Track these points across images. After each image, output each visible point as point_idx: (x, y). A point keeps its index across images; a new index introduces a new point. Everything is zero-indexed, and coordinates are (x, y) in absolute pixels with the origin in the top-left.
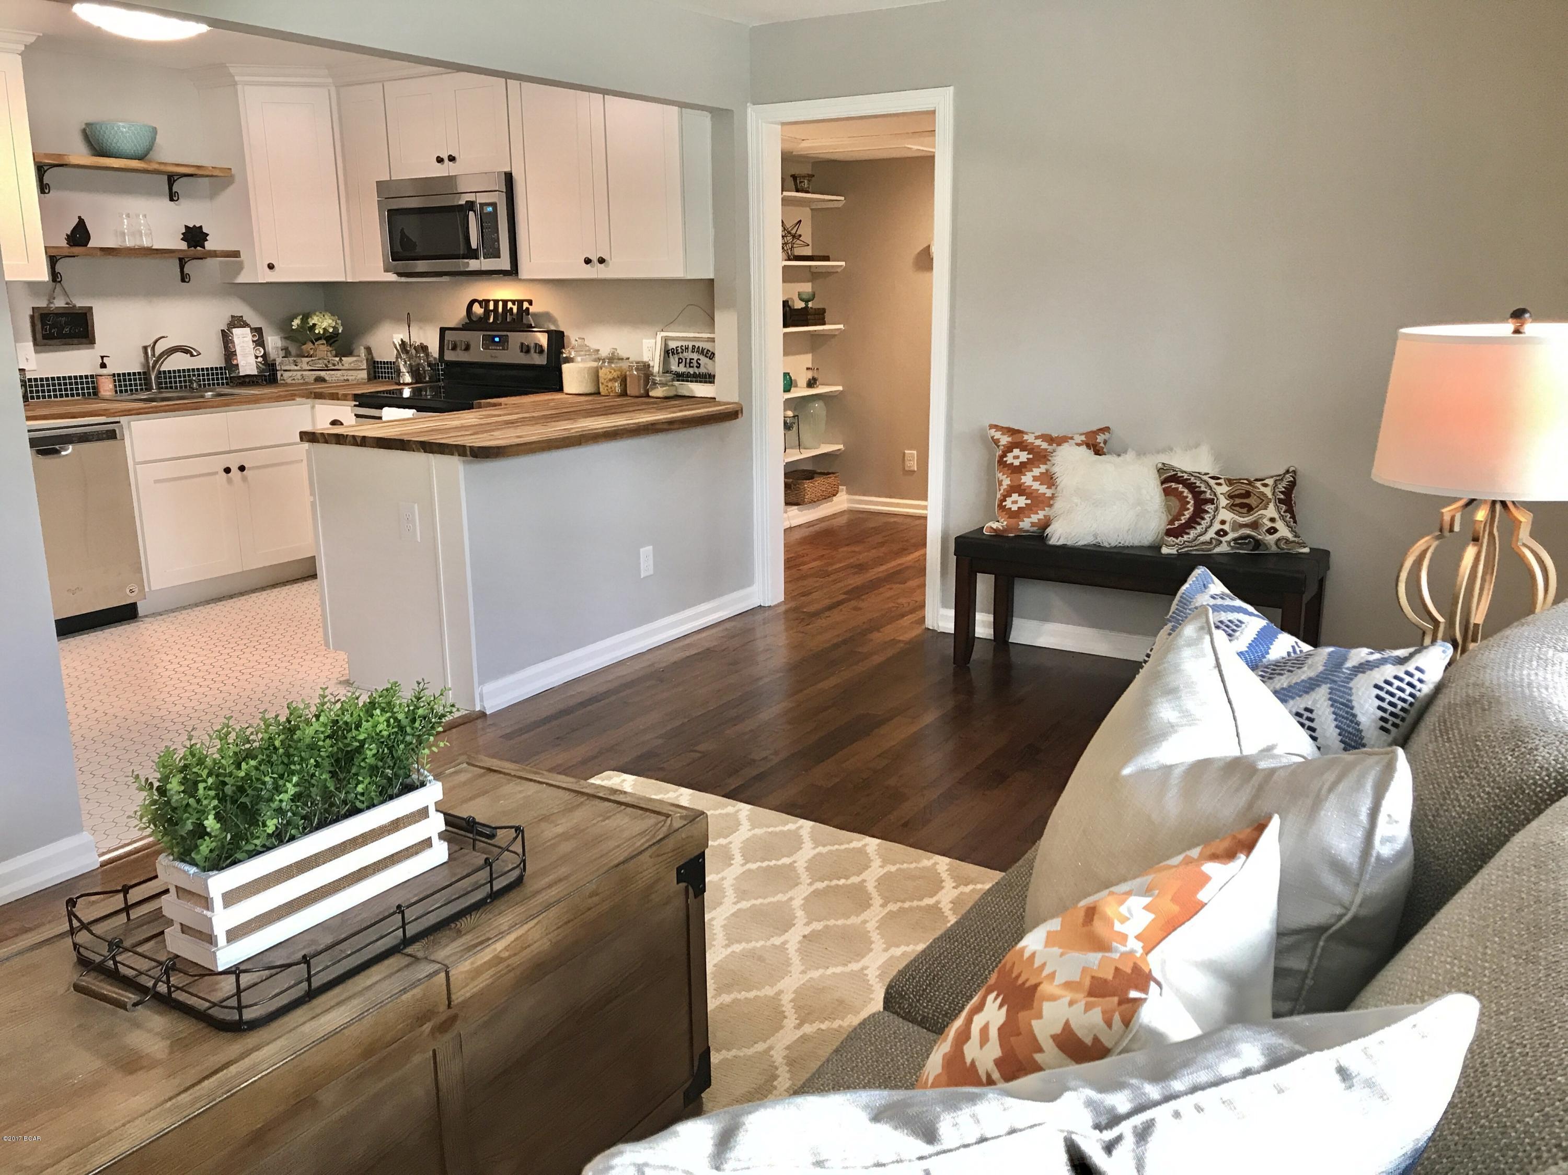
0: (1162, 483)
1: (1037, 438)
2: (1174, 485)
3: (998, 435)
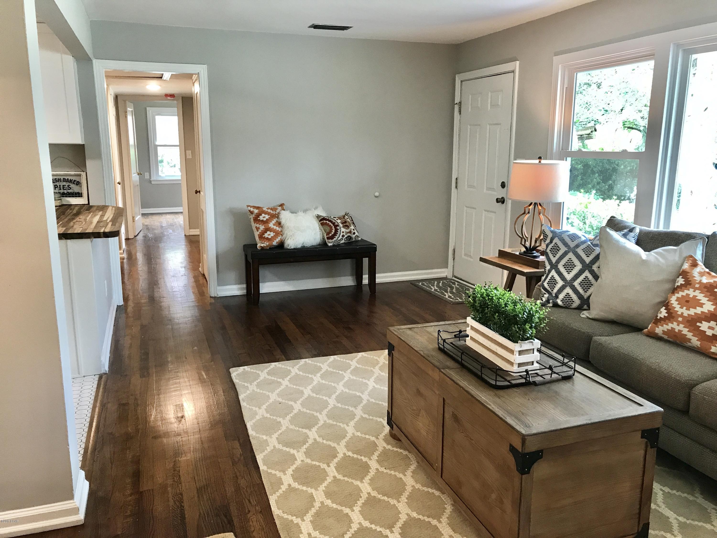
0: (320, 221)
1: (268, 209)
2: (325, 221)
3: (252, 209)
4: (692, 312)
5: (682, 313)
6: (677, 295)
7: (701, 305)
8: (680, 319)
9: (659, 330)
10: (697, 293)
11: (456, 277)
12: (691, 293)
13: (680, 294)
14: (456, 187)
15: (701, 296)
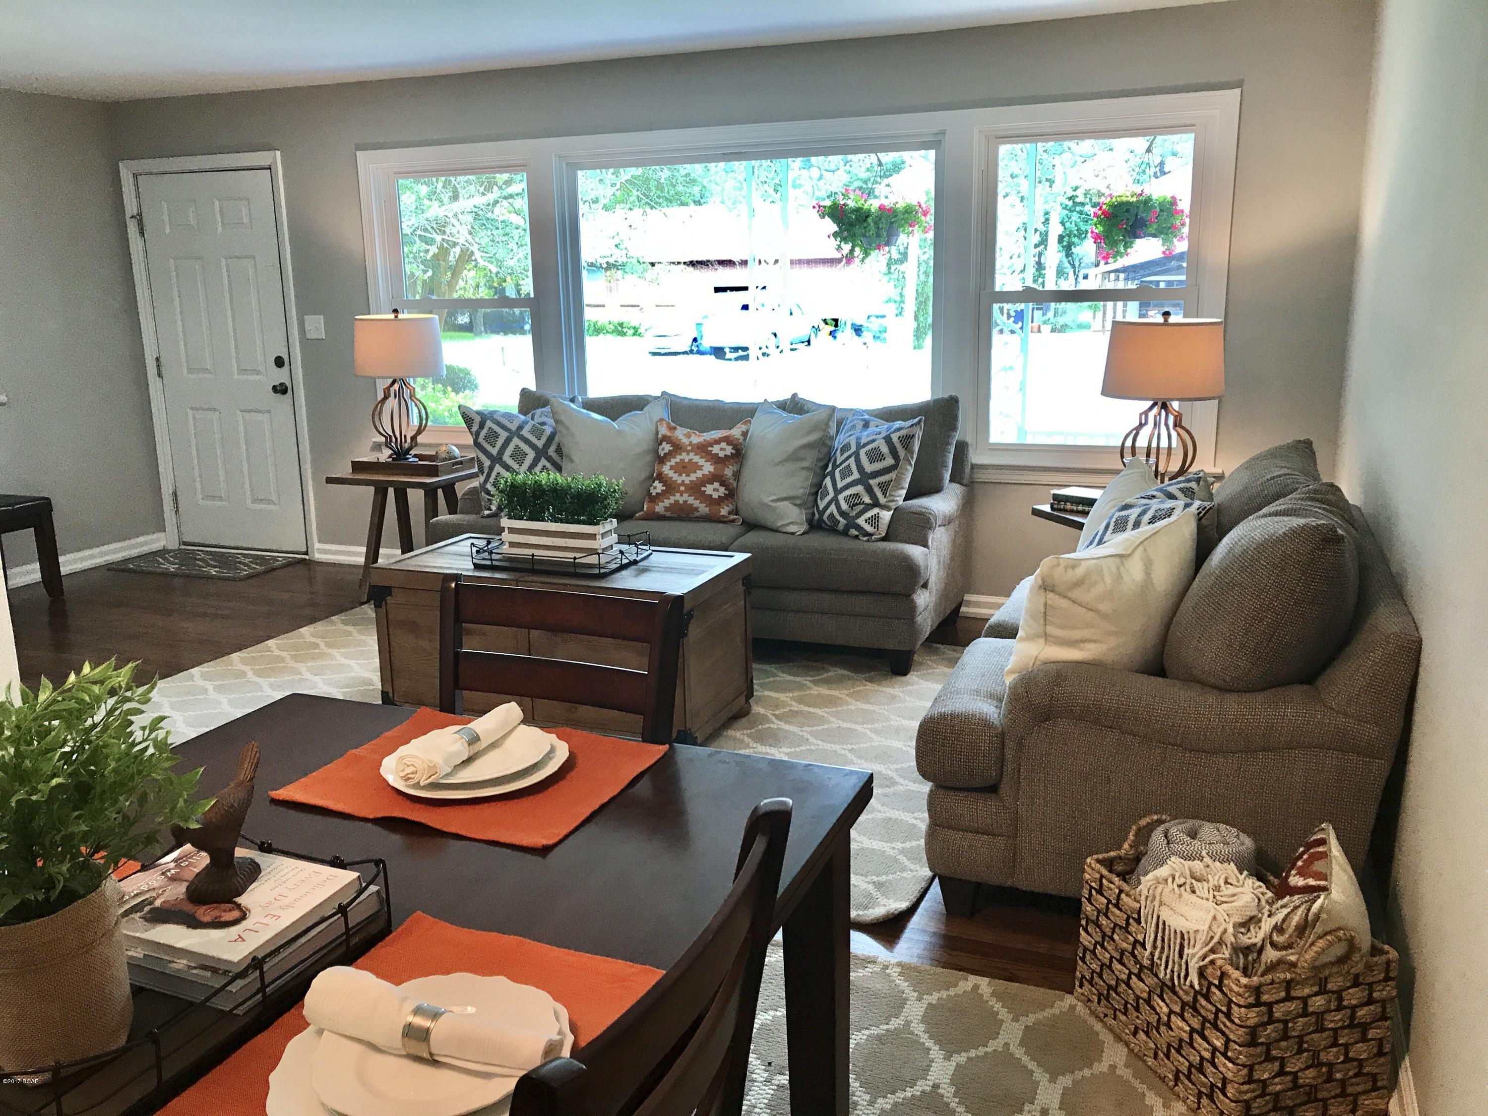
4: (693, 477)
5: (683, 481)
6: (668, 464)
7: (700, 468)
8: (682, 488)
9: (660, 508)
10: (692, 455)
11: (185, 544)
12: (686, 457)
13: (673, 462)
14: (160, 375)
15: (696, 459)
